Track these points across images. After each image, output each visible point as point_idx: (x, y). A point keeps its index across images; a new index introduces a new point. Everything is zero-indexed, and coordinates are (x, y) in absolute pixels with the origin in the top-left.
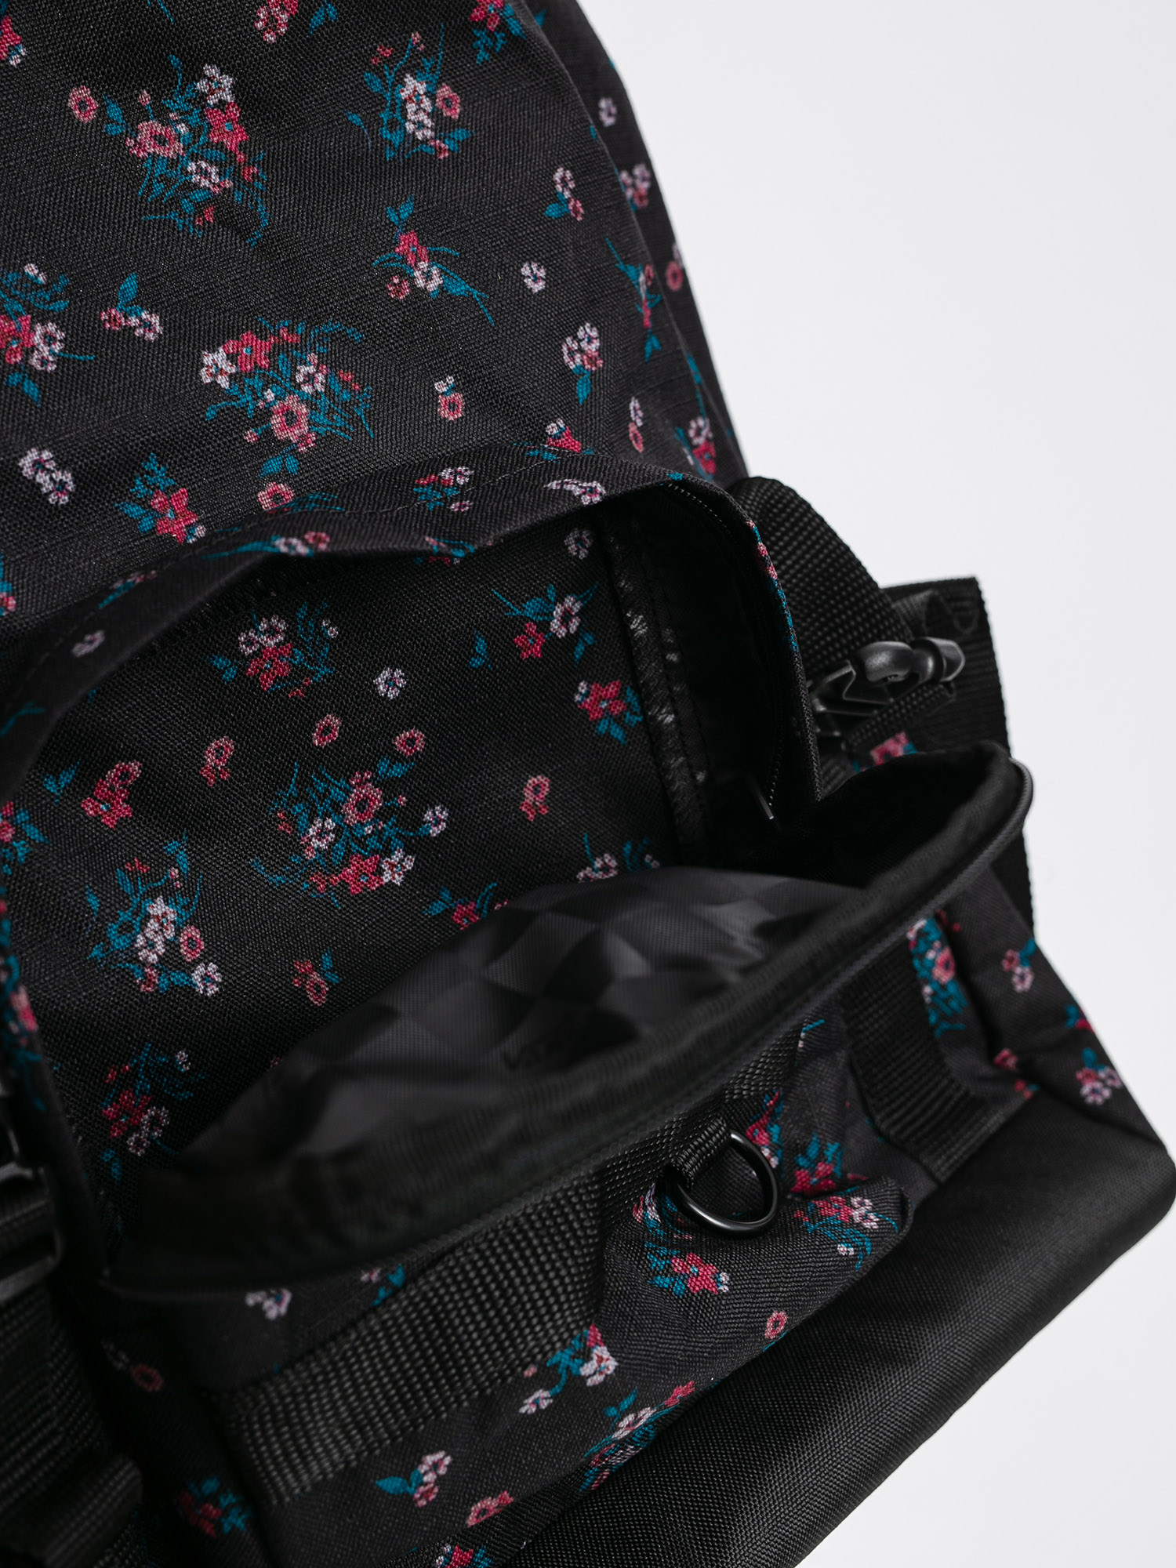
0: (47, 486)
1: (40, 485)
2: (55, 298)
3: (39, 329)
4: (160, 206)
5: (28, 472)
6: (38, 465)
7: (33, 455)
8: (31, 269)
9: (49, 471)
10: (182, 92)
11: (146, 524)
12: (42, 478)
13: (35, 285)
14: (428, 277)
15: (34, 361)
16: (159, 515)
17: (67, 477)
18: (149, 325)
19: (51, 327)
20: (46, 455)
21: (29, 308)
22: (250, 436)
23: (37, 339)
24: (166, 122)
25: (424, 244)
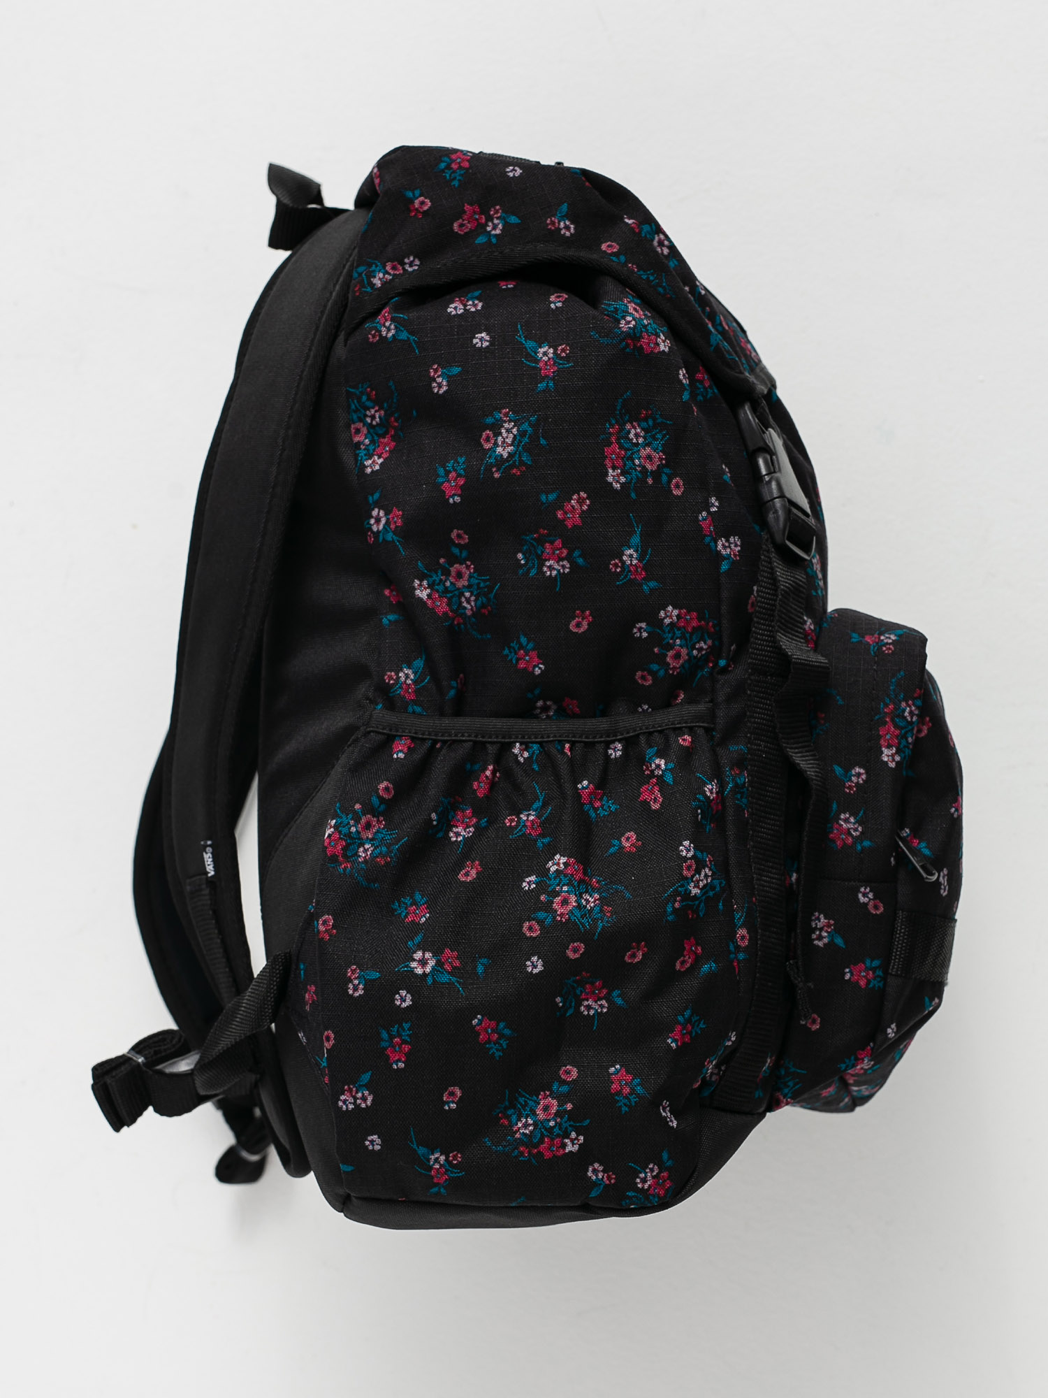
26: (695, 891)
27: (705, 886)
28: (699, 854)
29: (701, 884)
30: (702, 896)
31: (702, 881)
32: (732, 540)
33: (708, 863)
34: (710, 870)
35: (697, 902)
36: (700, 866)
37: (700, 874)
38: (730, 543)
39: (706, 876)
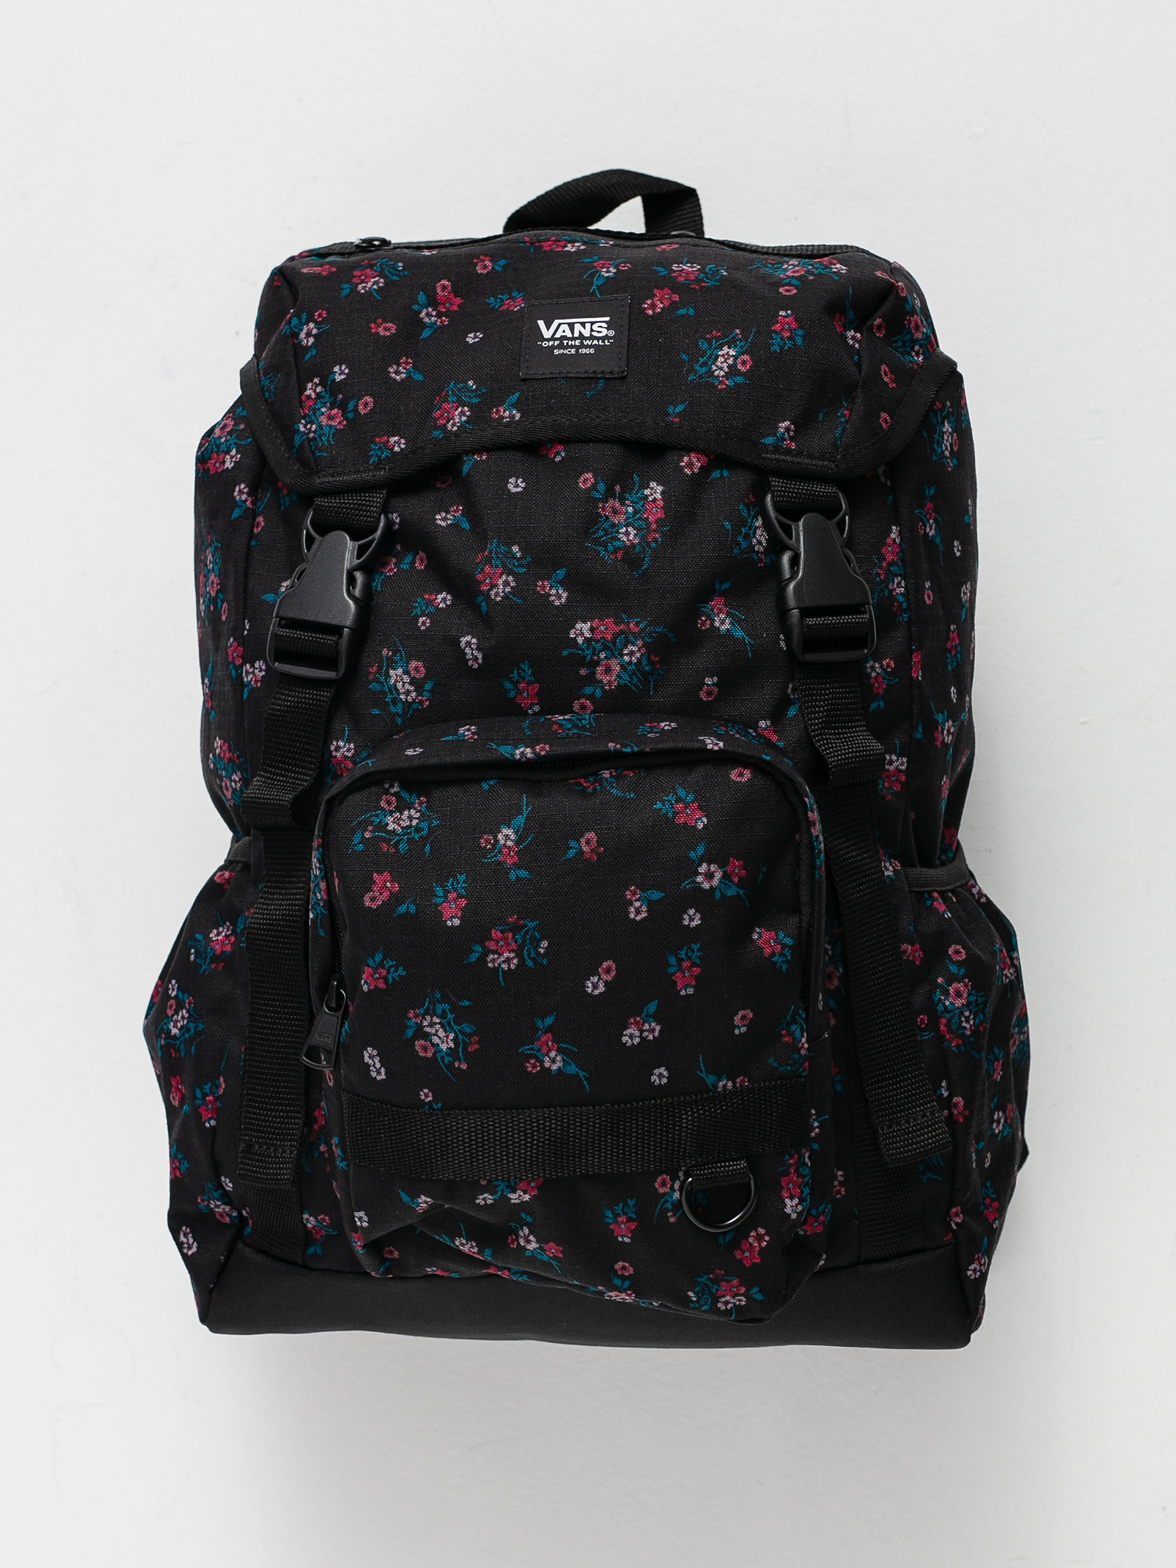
0: (469, 656)
1: (466, 654)
2: (520, 566)
3: (504, 577)
4: (597, 542)
5: (463, 645)
6: (468, 643)
7: (468, 638)
8: (515, 549)
9: (472, 649)
10: (637, 493)
11: (512, 694)
12: (468, 650)
13: (514, 557)
14: (723, 622)
15: (493, 592)
16: (519, 692)
17: (480, 656)
18: (559, 596)
19: (511, 578)
20: (474, 641)
21: (504, 565)
22: (583, 672)
23: (500, 582)
24: (623, 504)
25: (726, 606)
26: (175, 1031)
27: (182, 1027)
28: (180, 995)
29: (179, 1025)
30: (181, 1037)
31: (179, 1021)
32: (257, 665)
33: (187, 1005)
34: (188, 1011)
35: (178, 1042)
36: (180, 1006)
37: (178, 1015)
38: (255, 668)
39: (183, 1017)
